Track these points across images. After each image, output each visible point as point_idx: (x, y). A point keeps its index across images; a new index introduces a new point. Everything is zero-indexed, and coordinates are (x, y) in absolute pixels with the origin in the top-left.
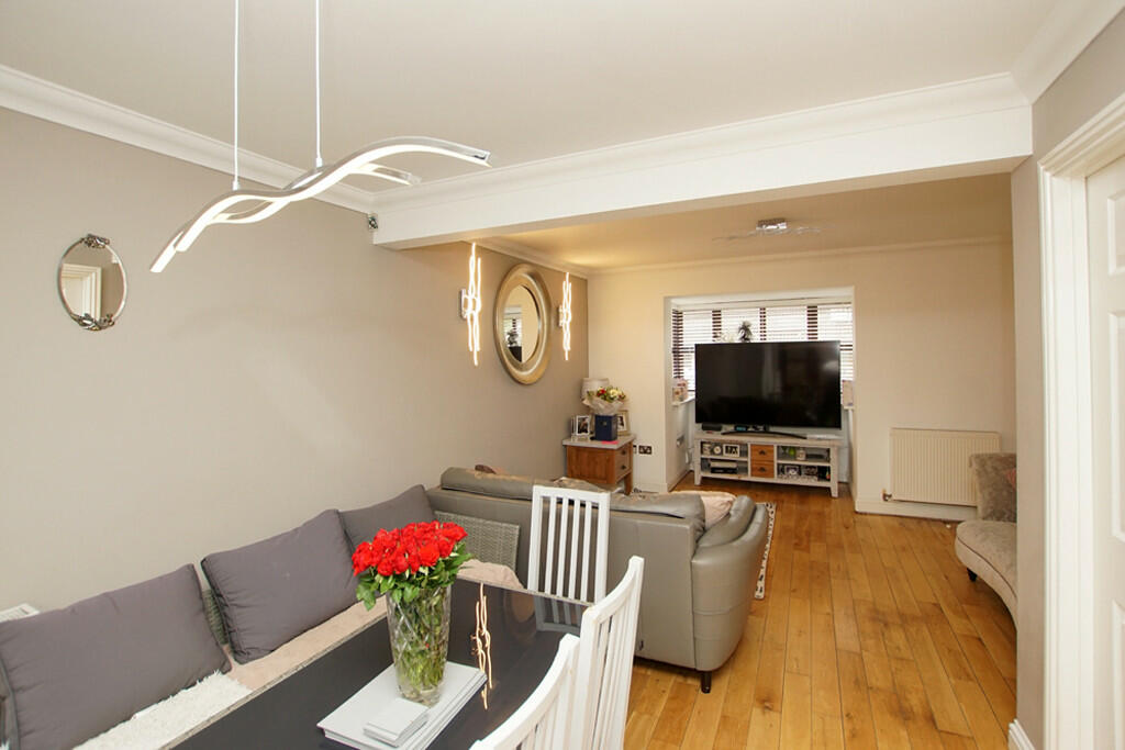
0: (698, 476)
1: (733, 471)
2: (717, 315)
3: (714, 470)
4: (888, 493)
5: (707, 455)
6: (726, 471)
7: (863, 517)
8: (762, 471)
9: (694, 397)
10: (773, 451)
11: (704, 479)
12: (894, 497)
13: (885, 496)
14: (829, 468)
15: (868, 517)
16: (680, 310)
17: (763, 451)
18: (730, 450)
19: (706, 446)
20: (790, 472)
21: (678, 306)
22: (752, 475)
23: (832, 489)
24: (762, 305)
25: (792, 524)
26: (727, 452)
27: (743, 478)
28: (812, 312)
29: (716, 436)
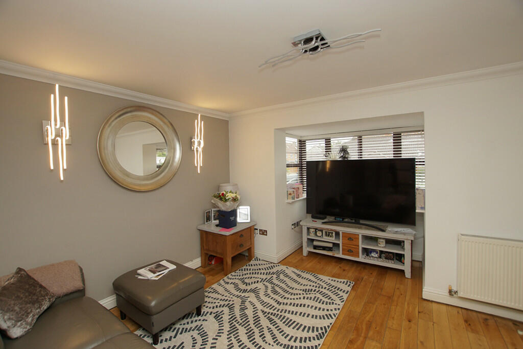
0: (306, 250)
1: (330, 249)
2: (328, 142)
3: (315, 247)
4: (454, 289)
5: (312, 236)
6: (324, 248)
7: (430, 304)
8: (349, 252)
9: (306, 197)
10: (358, 239)
11: (309, 252)
12: (461, 294)
13: (450, 292)
14: (404, 255)
15: (434, 305)
16: (303, 139)
17: (351, 238)
18: (328, 234)
19: (312, 230)
20: (373, 254)
21: (301, 137)
22: (343, 254)
23: (406, 271)
24: (359, 134)
25: (358, 309)
26: (326, 235)
27: (336, 255)
28: (397, 138)
29: (318, 224)
